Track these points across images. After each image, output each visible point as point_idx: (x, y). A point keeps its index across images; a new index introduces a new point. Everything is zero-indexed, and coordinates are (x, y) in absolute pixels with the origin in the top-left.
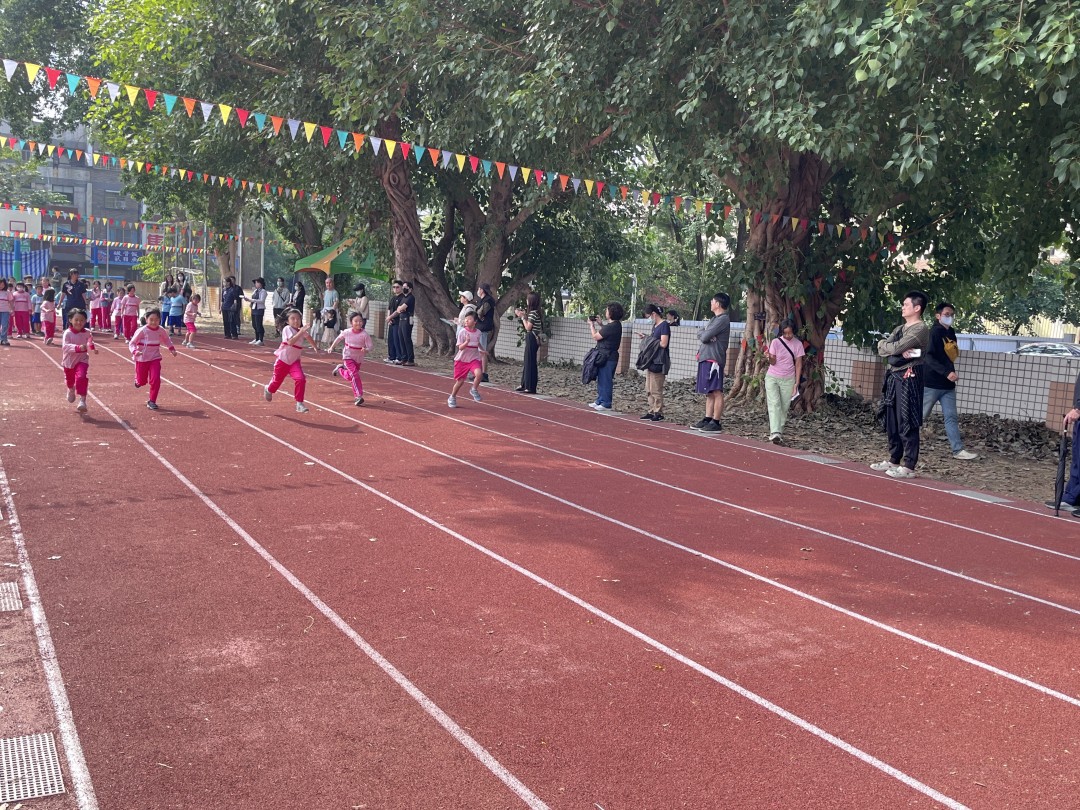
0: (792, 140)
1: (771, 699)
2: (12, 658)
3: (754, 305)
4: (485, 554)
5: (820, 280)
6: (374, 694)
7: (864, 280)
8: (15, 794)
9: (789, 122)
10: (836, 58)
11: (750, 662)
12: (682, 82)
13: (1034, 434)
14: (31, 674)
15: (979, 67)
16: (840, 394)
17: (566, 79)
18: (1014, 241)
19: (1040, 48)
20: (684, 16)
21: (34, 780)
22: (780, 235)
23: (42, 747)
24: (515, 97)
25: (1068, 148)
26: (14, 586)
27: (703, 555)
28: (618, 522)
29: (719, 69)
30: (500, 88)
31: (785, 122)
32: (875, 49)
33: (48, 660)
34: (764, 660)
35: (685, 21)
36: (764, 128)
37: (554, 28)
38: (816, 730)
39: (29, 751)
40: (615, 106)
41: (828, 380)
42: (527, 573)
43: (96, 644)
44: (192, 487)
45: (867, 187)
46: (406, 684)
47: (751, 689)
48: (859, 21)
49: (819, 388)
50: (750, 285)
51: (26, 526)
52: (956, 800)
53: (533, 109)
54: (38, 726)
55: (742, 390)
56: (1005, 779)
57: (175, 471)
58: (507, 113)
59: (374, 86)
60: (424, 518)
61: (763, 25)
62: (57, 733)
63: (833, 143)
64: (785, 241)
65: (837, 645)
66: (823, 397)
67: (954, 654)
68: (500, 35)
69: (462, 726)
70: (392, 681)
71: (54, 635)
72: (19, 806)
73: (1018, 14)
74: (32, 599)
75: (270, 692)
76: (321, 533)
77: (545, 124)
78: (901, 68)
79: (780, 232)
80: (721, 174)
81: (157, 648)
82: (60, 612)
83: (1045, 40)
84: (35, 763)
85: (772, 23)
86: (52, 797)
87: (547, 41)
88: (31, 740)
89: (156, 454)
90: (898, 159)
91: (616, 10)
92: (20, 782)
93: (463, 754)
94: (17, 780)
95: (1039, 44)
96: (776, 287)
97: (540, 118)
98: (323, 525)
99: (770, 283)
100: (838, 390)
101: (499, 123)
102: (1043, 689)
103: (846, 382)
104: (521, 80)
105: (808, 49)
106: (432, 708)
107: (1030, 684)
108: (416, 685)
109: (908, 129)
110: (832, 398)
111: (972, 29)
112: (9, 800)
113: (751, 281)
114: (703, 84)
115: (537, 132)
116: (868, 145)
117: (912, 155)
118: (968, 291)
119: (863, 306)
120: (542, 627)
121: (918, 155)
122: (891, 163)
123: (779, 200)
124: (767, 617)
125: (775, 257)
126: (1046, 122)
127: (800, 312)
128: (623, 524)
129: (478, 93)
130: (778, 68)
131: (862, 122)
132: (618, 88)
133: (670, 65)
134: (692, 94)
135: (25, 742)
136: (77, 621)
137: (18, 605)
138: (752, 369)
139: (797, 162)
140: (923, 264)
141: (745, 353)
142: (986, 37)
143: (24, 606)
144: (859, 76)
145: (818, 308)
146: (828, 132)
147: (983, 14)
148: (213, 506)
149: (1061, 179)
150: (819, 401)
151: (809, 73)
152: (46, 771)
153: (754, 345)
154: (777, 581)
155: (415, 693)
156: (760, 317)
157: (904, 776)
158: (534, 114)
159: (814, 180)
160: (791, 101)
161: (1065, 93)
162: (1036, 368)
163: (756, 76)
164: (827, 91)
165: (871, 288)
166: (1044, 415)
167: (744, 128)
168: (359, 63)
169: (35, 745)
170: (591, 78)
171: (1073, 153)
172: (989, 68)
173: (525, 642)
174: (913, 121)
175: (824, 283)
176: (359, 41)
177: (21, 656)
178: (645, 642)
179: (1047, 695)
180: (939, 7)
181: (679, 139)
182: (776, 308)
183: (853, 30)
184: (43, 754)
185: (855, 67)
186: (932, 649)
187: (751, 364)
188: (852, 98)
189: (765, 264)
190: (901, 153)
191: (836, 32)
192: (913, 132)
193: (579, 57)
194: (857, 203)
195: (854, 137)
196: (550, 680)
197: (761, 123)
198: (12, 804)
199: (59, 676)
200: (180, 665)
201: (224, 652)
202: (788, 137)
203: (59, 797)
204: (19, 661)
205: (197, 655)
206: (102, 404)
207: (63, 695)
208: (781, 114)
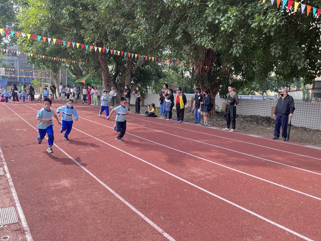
0: (206, 46)
1: (204, 188)
2: (2, 187)
6: (101, 192)
7: (225, 82)
8: (5, 223)
9: (204, 41)
10: (216, 24)
11: (199, 179)
12: (177, 31)
13: (268, 120)
14: (7, 191)
15: (252, 26)
16: (219, 111)
17: (147, 30)
18: (262, 71)
19: (267, 21)
20: (177, 13)
21: (10, 219)
23: (11, 210)
24: (133, 35)
25: (274, 47)
26: (1, 168)
27: (186, 153)
29: (186, 27)
30: (129, 33)
31: (203, 41)
32: (226, 22)
33: (12, 187)
34: (203, 179)
35: (177, 15)
36: (198, 43)
37: (143, 17)
38: (216, 196)
39: (8, 211)
40: (159, 38)
41: (216, 108)
42: (141, 159)
43: (25, 183)
45: (225, 58)
46: (110, 189)
47: (199, 186)
48: (222, 15)
49: (214, 110)
50: (196, 84)
51: (4, 152)
52: (251, 211)
53: (138, 39)
54: (10, 205)
56: (263, 206)
58: (131, 40)
59: (95, 33)
60: (113, 146)
61: (197, 16)
62: (15, 207)
63: (216, 46)
64: (204, 72)
65: (221, 174)
66: (215, 112)
67: (250, 175)
68: (129, 19)
69: (125, 199)
70: (106, 189)
71: (13, 181)
72: (6, 226)
73: (261, 12)
74: (7, 172)
75: (73, 193)
76: (85, 151)
77: (141, 42)
78: (232, 26)
79: (203, 70)
80: (187, 55)
82: (15, 175)
83: (268, 19)
84: (10, 214)
85: (199, 15)
86: (15, 223)
87: (141, 20)
88: (8, 209)
90: (232, 50)
91: (159, 12)
92: (6, 220)
93: (126, 207)
94: (5, 219)
95: (267, 20)
96: (202, 84)
97: (140, 41)
98: (86, 149)
100: (219, 110)
101: (129, 42)
102: (272, 183)
103: (221, 108)
104: (134, 31)
105: (209, 22)
106: (117, 195)
107: (269, 181)
108: (112, 189)
109: (234, 43)
110: (217, 112)
111: (250, 17)
112: (3, 224)
113: (196, 83)
114: (182, 31)
115: (139, 45)
116: (225, 47)
117: (236, 49)
118: (251, 84)
119: (224, 88)
120: (145, 173)
121: (237, 49)
122: (231, 51)
123: (203, 62)
124: (203, 168)
125: (202, 76)
126: (269, 40)
127: (209, 90)
129: (123, 34)
130: (202, 27)
131: (223, 41)
132: (160, 32)
133: (173, 26)
134: (179, 34)
135: (7, 209)
136: (19, 177)
137: (3, 173)
139: (207, 52)
140: (239, 77)
142: (254, 18)
143: (5, 174)
144: (222, 29)
145: (213, 90)
146: (214, 44)
147: (253, 13)
149: (273, 55)
150: (214, 113)
151: (210, 28)
152: (13, 216)
154: (205, 159)
157: (238, 206)
158: (138, 40)
159: (211, 56)
160: (205, 35)
161: (274, 32)
162: (268, 103)
163: (196, 29)
164: (214, 33)
165: (226, 84)
166: (270, 115)
167: (193, 43)
168: (91, 27)
170: (153, 30)
171: (275, 48)
172: (255, 26)
173: (140, 177)
174: (236, 40)
175: (214, 83)
176: (91, 21)
178: (172, 176)
179: (273, 184)
180: (242, 11)
181: (177, 46)
183: (220, 17)
184: (12, 212)
185: (221, 26)
186: (244, 174)
188: (220, 35)
189: (199, 78)
190: (233, 49)
191: (216, 17)
192: (236, 43)
193: (150, 25)
194: (223, 62)
195: (221, 45)
196: (148, 186)
197: (197, 41)
198: (4, 225)
199: (15, 192)
200: (49, 187)
201: (60, 183)
202: (204, 45)
203: (17, 223)
204: (4, 188)
205: (53, 184)
206: (24, 120)
207: (17, 196)
208: (202, 39)
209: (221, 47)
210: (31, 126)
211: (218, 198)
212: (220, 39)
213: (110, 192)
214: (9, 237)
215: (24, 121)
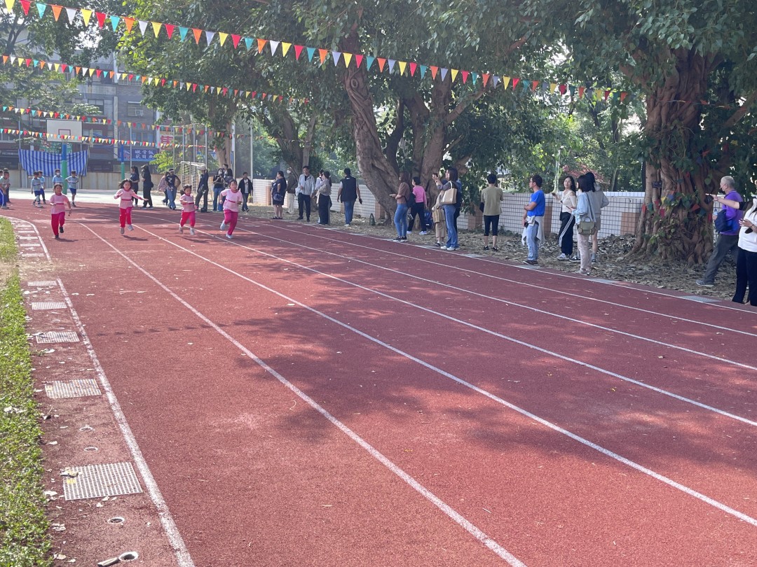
0: (670, 40)
2: (97, 422)
3: (652, 175)
4: (419, 364)
5: (707, 152)
6: (338, 445)
8: (112, 492)
9: (667, 25)
14: (112, 431)
21: (123, 485)
22: (673, 116)
23: (125, 468)
24: (445, 16)
26: (94, 381)
28: (524, 343)
31: (664, 25)
33: (122, 423)
34: (621, 431)
36: (648, 30)
39: (118, 471)
40: (528, 17)
42: (450, 376)
43: (151, 415)
44: (207, 320)
46: (359, 440)
49: (709, 243)
51: (95, 345)
53: (459, 25)
54: (122, 459)
55: (643, 246)
57: (194, 310)
58: (440, 28)
59: (337, 11)
60: (375, 340)
62: (133, 462)
63: (704, 40)
64: (676, 121)
65: (679, 423)
69: (397, 464)
70: (349, 438)
71: (124, 409)
72: (115, 498)
74: (107, 389)
75: (268, 444)
76: (300, 350)
77: (471, 35)
79: (672, 114)
81: (192, 418)
82: (126, 396)
84: (122, 477)
86: (135, 495)
88: (118, 466)
89: (179, 299)
92: (115, 486)
93: (396, 480)
94: (112, 485)
96: (670, 159)
97: (466, 31)
98: (302, 345)
99: (665, 157)
101: (435, 36)
106: (377, 455)
108: (367, 441)
112: (109, 495)
115: (465, 43)
116: (734, 40)
123: (671, 87)
125: (668, 134)
127: (692, 180)
128: (527, 345)
129: (418, 12)
131: (729, 21)
132: (529, 3)
134: (588, 6)
135: (114, 466)
136: (137, 402)
137: (98, 392)
138: (651, 229)
141: (645, 216)
143: (102, 393)
145: (706, 177)
146: (700, 32)
148: (223, 333)
152: (130, 480)
153: (653, 209)
154: (643, 382)
155: (365, 445)
156: (658, 185)
157: (708, 499)
158: (461, 29)
159: (701, 71)
160: (669, 8)
167: (633, 31)
169: (121, 467)
173: (445, 418)
177: (106, 422)
178: (533, 419)
182: (671, 178)
184: (127, 473)
187: (651, 224)
189: (660, 142)
195: (722, 34)
197: (645, 26)
198: (111, 497)
199: (130, 432)
200: (208, 428)
201: (236, 421)
202: (667, 37)
203: (140, 494)
204: (104, 424)
205: (218, 422)
206: (137, 266)
207: (135, 443)
208: (661, 19)
209: (719, 43)
210: (156, 283)
211: (653, 478)
212: (717, 18)
213: (360, 446)
214: (123, 520)
215: (136, 268)
